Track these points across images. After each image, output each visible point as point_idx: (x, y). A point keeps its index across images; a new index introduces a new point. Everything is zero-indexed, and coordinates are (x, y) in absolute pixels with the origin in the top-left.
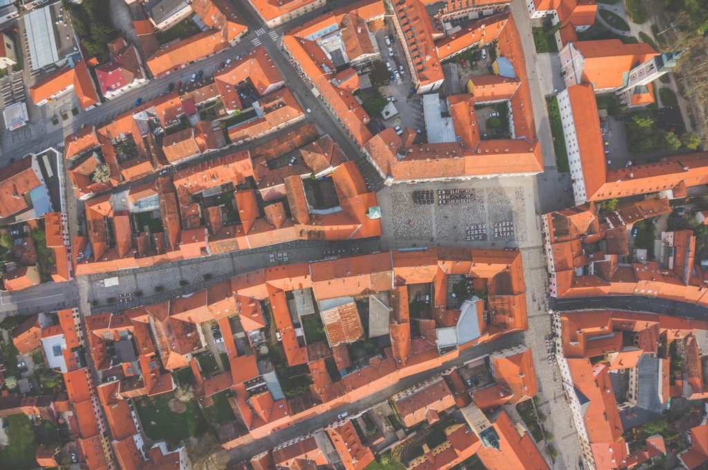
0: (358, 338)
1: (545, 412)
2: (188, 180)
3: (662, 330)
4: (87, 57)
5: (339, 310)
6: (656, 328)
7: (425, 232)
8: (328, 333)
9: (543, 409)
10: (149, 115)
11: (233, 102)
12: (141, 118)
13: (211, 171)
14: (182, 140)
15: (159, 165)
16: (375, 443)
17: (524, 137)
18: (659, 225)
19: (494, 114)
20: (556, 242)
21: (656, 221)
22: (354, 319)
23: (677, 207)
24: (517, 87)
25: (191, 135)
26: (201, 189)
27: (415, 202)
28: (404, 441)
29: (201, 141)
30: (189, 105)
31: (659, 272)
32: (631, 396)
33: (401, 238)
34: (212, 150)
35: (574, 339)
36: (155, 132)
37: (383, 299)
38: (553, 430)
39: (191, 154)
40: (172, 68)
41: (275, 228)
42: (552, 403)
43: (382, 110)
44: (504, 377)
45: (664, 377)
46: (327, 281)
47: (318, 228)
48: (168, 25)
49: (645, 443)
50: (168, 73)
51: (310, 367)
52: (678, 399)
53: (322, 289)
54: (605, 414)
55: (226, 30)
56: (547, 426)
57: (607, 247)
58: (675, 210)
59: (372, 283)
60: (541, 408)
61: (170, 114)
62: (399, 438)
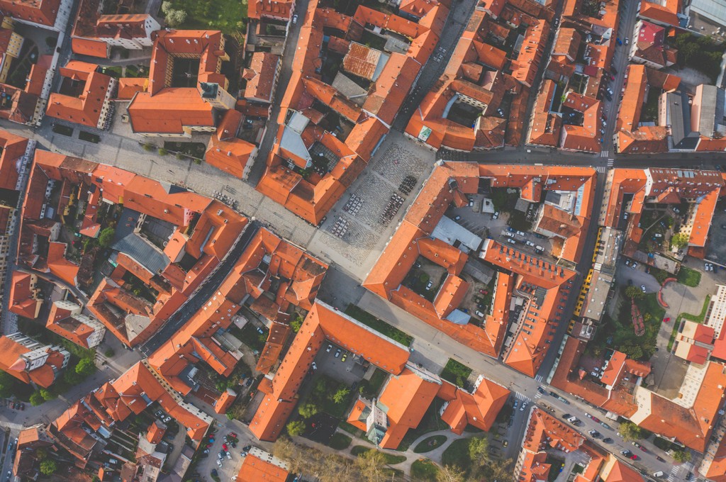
0: (344, 64)
1: (183, 162)
2: (540, 31)
3: (174, 291)
4: (678, 31)
5: (374, 65)
6: (179, 287)
7: (382, 168)
8: (363, 46)
9: (187, 163)
10: (605, 40)
11: (573, 102)
12: (606, 33)
13: (535, 49)
14: (571, 45)
15: (564, 20)
16: (259, 26)
17: (398, 290)
18: (251, 355)
19: (430, 285)
20: (303, 257)
21: (255, 356)
22: (359, 71)
23: (253, 381)
24: (438, 314)
25: (570, 54)
26: (527, 36)
27: (409, 177)
28: (245, 46)
29: (561, 59)
30: (593, 71)
31: (218, 323)
32: (142, 236)
33: (391, 148)
34: (549, 63)
35: (222, 215)
36: (590, 36)
37: (359, 99)
38: (165, 160)
39: (556, 46)
40: (627, 81)
41: (463, 62)
42: (186, 171)
43: (493, 202)
44: (237, 144)
45: (138, 268)
46: (401, 66)
47: (442, 90)
48: (661, 103)
49: (99, 221)
50: (626, 76)
51: (349, 17)
52: (110, 272)
53: (399, 60)
54: (151, 197)
55: (629, 135)
56: (173, 158)
57: (268, 298)
58: (252, 378)
59: (377, 97)
60: (188, 162)
61: (595, 55)
62: (249, 45)
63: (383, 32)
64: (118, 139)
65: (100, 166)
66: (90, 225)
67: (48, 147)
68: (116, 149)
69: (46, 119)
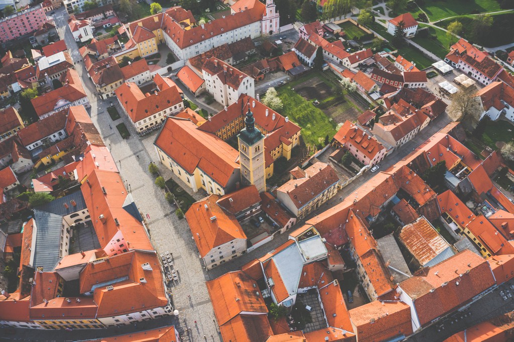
0: (402, 231)
3: (27, 299)
8: (432, 228)
9: (169, 209)
16: (337, 151)
28: (312, 157)
32: (68, 231)
35: (147, 273)
37: (397, 275)
38: (156, 192)
42: (162, 214)
45: (29, 246)
46: (473, 267)
49: (55, 187)
51: (433, 193)
54: (105, 194)
56: (163, 194)
59: (425, 282)
60: (172, 209)
62: (316, 159)
63: (458, 231)
64: (140, 147)
65: (103, 148)
66: (45, 183)
67: (92, 115)
68: (132, 153)
69: (112, 99)
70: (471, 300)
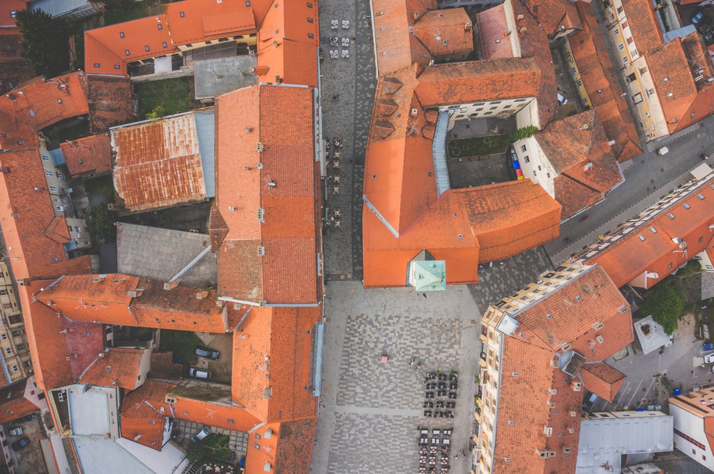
0: (122, 195)
5: (192, 157)
7: (358, 389)
8: (143, 126)
22: (165, 191)
27: (433, 374)
33: (352, 332)
37: (202, 268)
41: (413, 21)
43: (654, 319)
47: (401, 123)
51: (74, 77)
53: (241, 111)
59: (238, 244)
63: (177, 62)
70: (317, 164)
